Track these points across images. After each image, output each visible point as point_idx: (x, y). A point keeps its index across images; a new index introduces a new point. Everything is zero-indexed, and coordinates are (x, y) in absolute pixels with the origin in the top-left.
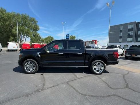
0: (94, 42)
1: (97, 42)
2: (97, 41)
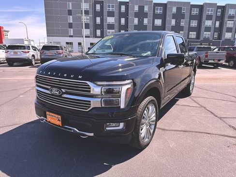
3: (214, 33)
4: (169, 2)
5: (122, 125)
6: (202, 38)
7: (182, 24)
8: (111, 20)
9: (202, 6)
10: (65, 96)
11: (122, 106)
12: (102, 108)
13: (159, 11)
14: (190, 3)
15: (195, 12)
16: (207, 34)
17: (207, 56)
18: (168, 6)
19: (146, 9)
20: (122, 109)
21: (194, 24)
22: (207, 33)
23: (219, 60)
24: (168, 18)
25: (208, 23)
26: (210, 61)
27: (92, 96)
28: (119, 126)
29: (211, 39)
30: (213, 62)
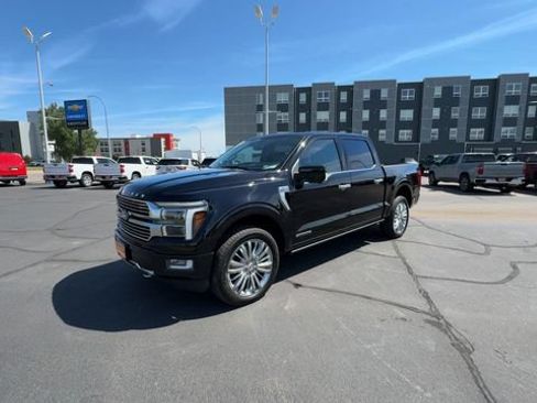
0: (163, 140)
1: (174, 143)
2: (174, 137)
3: (524, 129)
4: (427, 79)
5: (189, 264)
6: (496, 139)
7: (454, 115)
8: (323, 116)
9: (496, 80)
10: (130, 220)
11: (189, 236)
12: (164, 237)
13: (408, 96)
14: (469, 77)
15: (482, 92)
16: (507, 132)
17: (481, 172)
18: (426, 86)
19: (384, 94)
20: (190, 241)
21: (480, 113)
22: (509, 128)
23: (509, 179)
24: (425, 107)
25: (511, 111)
26: (488, 181)
27: (151, 221)
28: (185, 265)
29: (518, 139)
30: (495, 182)
